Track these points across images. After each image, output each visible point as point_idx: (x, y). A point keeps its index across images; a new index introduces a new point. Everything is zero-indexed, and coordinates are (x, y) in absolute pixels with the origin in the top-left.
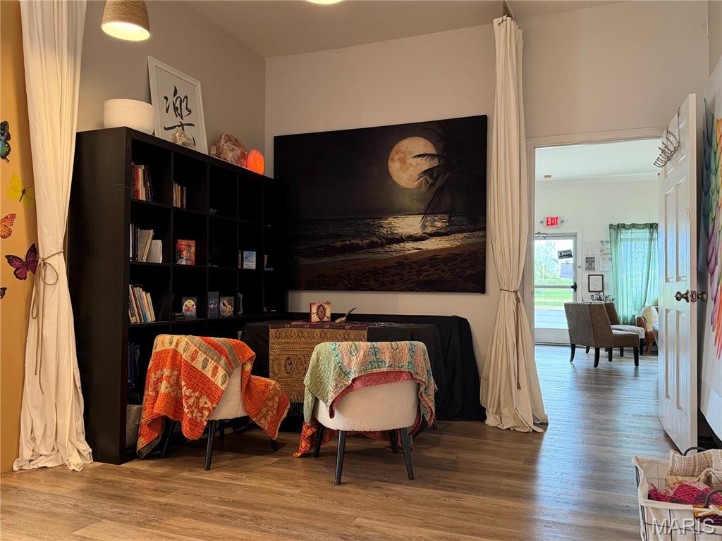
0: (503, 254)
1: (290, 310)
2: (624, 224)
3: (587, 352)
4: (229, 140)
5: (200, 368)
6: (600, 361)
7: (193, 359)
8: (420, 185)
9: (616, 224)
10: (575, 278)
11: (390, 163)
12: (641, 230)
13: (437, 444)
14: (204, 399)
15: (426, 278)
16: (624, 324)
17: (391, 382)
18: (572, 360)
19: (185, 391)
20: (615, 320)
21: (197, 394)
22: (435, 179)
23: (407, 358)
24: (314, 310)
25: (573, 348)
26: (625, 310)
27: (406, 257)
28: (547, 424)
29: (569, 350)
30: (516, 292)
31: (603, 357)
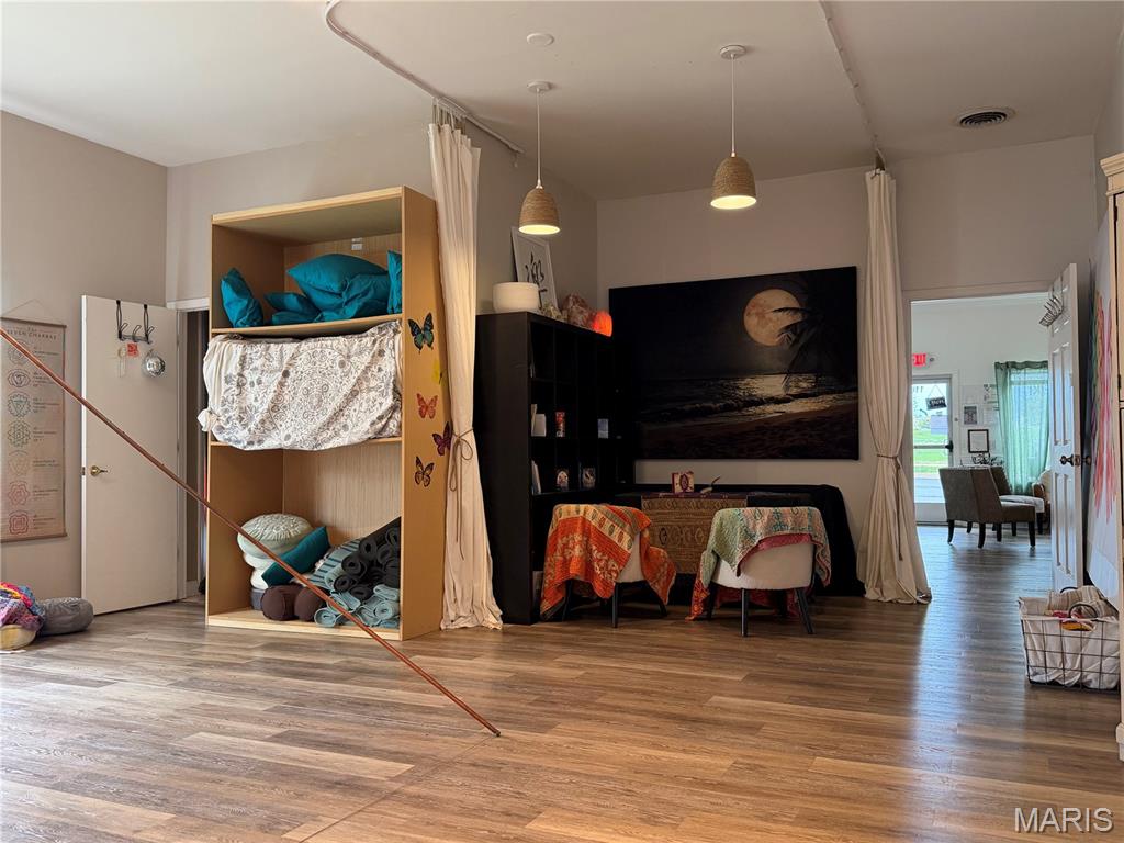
0: (880, 417)
1: (637, 482)
2: (1014, 363)
3: (969, 531)
4: (578, 301)
5: (607, 534)
6: (986, 541)
7: (601, 526)
8: (782, 343)
9: (1004, 362)
10: (951, 434)
11: (746, 318)
12: (1038, 370)
13: (822, 612)
14: (612, 562)
15: (790, 444)
16: (1017, 494)
17: (793, 543)
18: (950, 540)
19: (596, 554)
20: (1005, 490)
21: (606, 557)
22: (799, 336)
23: (807, 522)
24: (677, 480)
25: (951, 526)
26: (1018, 476)
27: (767, 421)
28: (931, 598)
29: (947, 530)
30: (895, 458)
31: (989, 536)
